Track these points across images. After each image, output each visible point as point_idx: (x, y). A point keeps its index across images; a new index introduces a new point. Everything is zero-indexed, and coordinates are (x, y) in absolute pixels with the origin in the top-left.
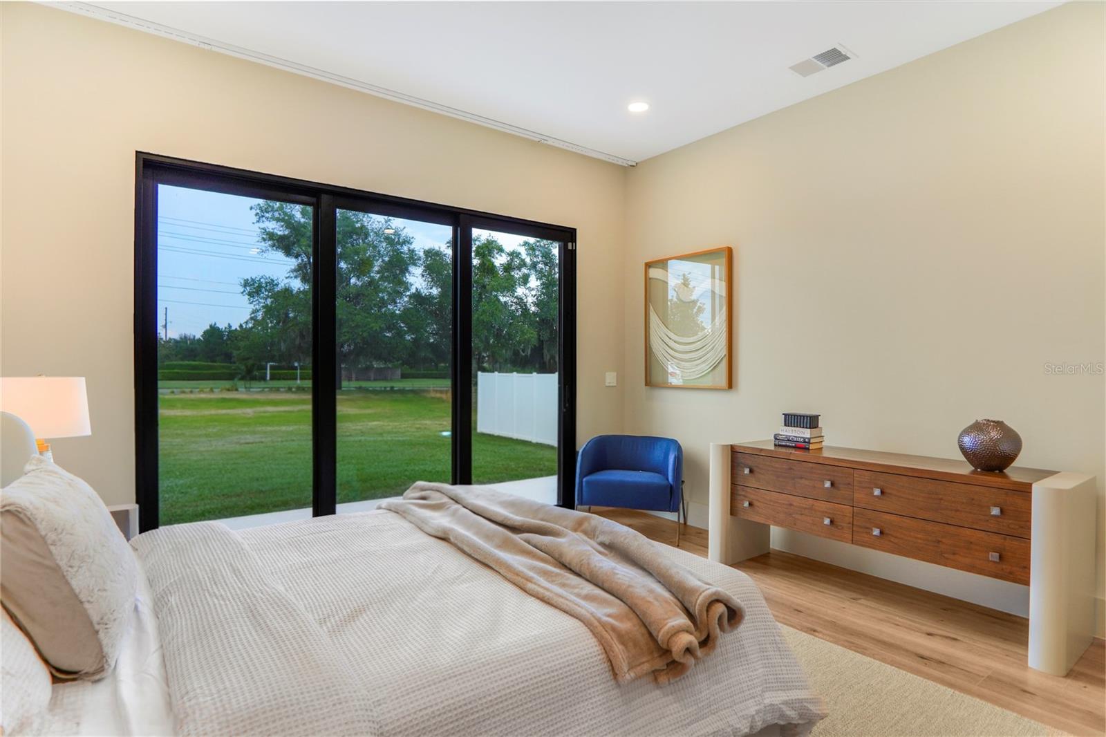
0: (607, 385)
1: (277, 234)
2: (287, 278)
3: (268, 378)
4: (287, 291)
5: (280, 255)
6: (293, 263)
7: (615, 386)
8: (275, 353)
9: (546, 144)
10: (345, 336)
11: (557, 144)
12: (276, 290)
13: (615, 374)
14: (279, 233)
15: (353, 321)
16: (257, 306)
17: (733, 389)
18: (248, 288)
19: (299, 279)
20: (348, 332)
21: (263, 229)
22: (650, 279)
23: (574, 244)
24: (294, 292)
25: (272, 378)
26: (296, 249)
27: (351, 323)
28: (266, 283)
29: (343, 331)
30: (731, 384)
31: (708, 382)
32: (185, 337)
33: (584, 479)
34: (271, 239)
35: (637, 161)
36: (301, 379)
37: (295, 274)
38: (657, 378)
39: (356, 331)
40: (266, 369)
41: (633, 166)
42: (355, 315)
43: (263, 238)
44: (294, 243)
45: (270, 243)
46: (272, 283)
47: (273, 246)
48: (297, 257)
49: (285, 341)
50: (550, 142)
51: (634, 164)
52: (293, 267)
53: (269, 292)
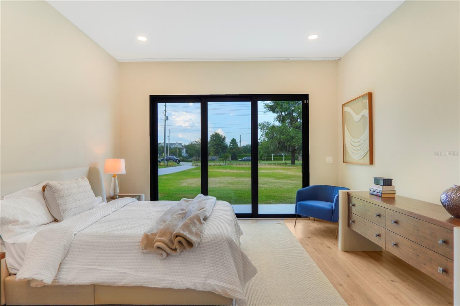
0: (327, 162)
1: (269, 105)
2: (273, 121)
3: (273, 160)
4: (274, 126)
5: (271, 113)
6: (276, 115)
7: (332, 163)
8: (270, 150)
9: (290, 61)
10: (294, 143)
11: (294, 59)
12: (270, 126)
13: (332, 157)
14: (270, 105)
15: (298, 136)
16: (263, 133)
17: (373, 165)
18: (260, 126)
19: (278, 121)
20: (296, 141)
21: (265, 104)
22: (345, 112)
23: (307, 101)
24: (276, 127)
25: (274, 160)
26: (277, 110)
27: (297, 137)
28: (266, 124)
29: (294, 141)
30: (371, 162)
31: (362, 161)
32: (248, 145)
33: (298, 203)
34: (267, 107)
35: (341, 57)
36: (284, 160)
37: (276, 119)
38: (348, 159)
39: (299, 140)
40: (272, 156)
41: (339, 60)
42: (299, 134)
43: (265, 107)
44: (275, 108)
45: (267, 109)
46: (268, 124)
47: (268, 110)
48: (277, 113)
49: (273, 146)
50: (291, 59)
51: (340, 59)
52: (276, 117)
53: (267, 127)
